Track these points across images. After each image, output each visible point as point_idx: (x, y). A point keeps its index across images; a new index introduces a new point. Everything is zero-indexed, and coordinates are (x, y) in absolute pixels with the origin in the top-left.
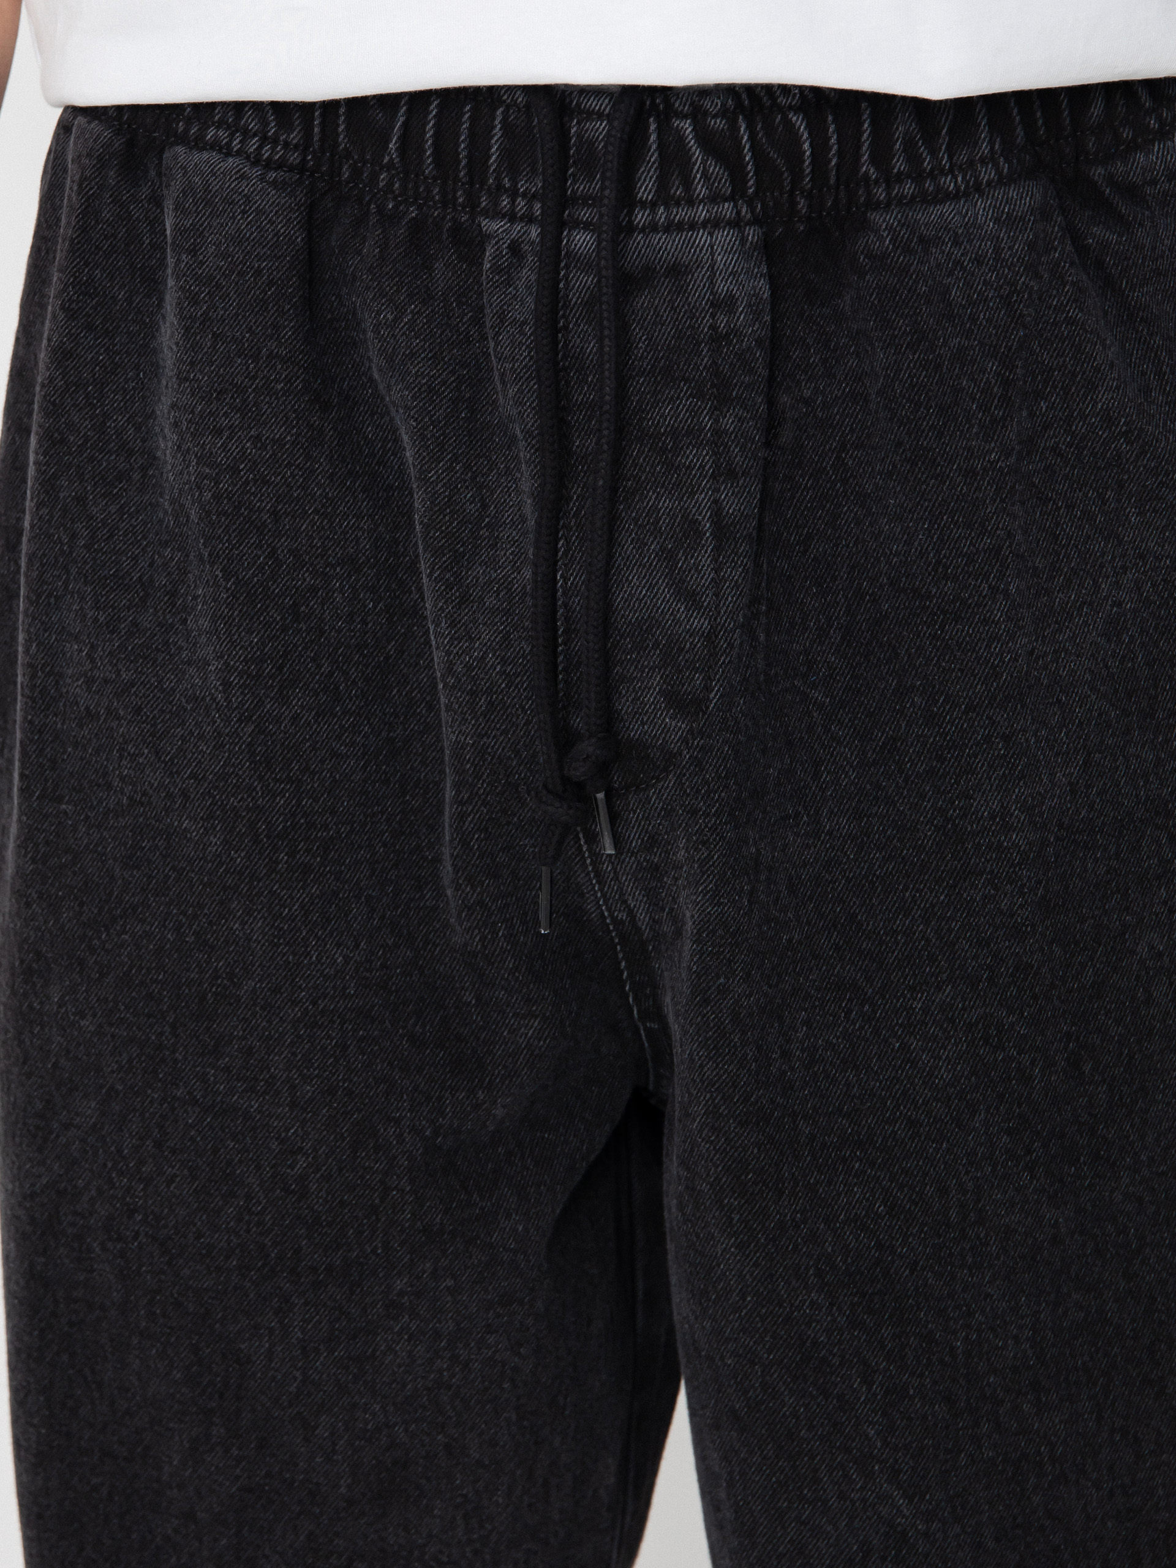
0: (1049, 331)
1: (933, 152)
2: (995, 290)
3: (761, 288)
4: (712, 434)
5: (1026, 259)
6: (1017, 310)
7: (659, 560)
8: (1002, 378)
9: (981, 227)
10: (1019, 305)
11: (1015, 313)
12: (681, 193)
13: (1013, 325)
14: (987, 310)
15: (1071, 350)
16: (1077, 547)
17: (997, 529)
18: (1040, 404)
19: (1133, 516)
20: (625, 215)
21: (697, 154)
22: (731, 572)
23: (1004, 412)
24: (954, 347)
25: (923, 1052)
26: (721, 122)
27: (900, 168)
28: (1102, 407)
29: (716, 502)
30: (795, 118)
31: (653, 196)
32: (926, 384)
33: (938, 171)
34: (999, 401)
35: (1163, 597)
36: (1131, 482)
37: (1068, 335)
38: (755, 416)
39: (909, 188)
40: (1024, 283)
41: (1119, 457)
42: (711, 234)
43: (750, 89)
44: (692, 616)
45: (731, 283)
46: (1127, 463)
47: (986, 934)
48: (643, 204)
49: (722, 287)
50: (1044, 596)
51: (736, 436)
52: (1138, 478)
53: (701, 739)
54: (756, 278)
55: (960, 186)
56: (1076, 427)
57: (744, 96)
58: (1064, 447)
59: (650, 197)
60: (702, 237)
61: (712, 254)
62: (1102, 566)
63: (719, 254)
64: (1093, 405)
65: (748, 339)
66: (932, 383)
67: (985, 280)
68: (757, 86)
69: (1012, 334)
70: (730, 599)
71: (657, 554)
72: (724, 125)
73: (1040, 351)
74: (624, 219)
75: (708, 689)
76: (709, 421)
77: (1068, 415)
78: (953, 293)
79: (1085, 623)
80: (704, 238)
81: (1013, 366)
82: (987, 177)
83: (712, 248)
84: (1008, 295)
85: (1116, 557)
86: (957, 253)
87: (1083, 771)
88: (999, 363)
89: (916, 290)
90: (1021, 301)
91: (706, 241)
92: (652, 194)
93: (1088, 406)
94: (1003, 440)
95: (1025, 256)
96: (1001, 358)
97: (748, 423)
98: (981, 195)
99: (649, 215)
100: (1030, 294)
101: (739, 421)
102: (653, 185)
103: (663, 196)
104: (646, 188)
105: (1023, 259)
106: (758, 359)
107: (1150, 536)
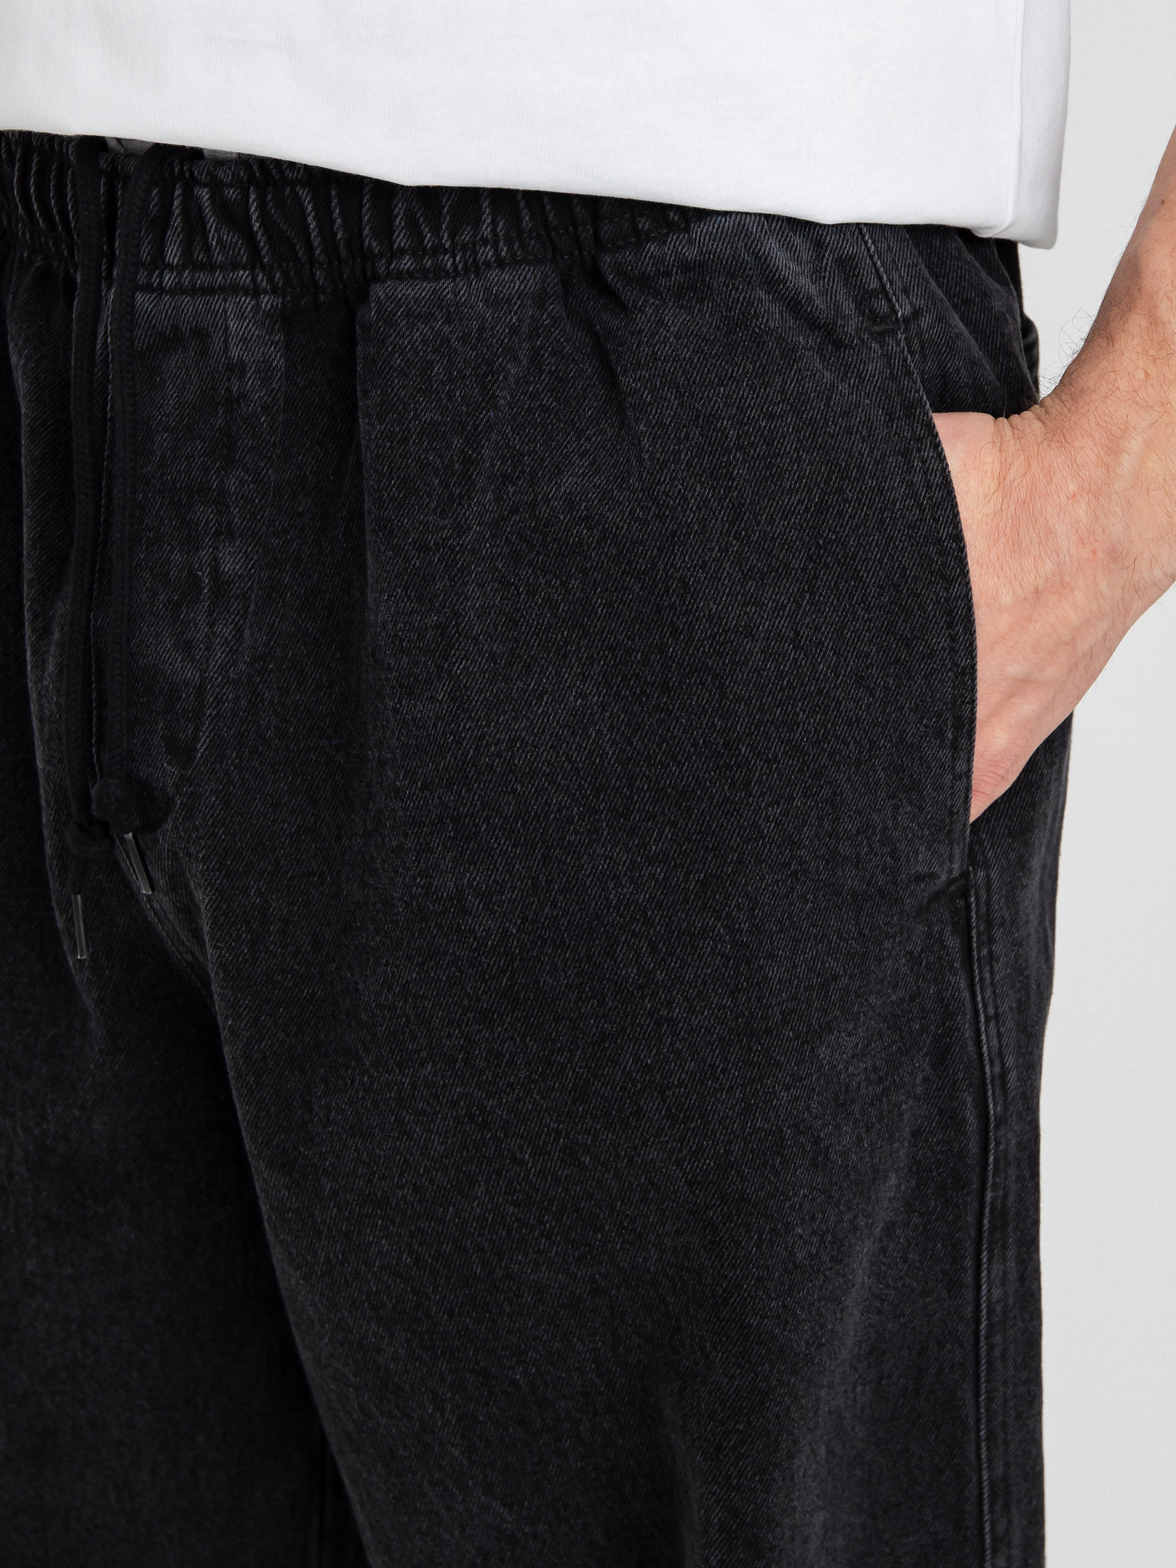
0: (523, 417)
1: (436, 230)
2: (473, 369)
3: (271, 355)
4: (218, 494)
5: (506, 341)
6: (489, 390)
7: (166, 611)
8: (465, 457)
9: (472, 307)
10: (492, 386)
11: (488, 393)
12: (203, 258)
13: (484, 404)
14: (463, 388)
15: (542, 437)
16: (538, 635)
17: (444, 607)
18: (507, 487)
19: (599, 607)
20: (157, 277)
21: (212, 222)
22: (222, 629)
23: (462, 490)
24: (425, 422)
25: (417, 1125)
26: (233, 193)
27: (400, 244)
28: (565, 491)
29: (215, 559)
30: (301, 192)
31: (179, 260)
32: (390, 456)
33: (438, 249)
34: (458, 478)
35: (635, 693)
36: (595, 570)
37: (540, 422)
38: (257, 479)
39: (407, 263)
40: (500, 364)
41: (582, 544)
42: (225, 300)
43: (263, 163)
44: (186, 667)
45: (241, 349)
46: (588, 550)
47: (456, 1015)
48: (171, 267)
49: (235, 353)
50: (501, 682)
51: (236, 498)
52: (601, 567)
53: (190, 787)
54: (266, 345)
55: (458, 265)
56: (540, 512)
57: (255, 168)
58: (529, 532)
59: (175, 261)
60: (217, 302)
61: (226, 319)
62: (565, 656)
63: (232, 320)
64: (556, 489)
65: (255, 405)
66: (396, 455)
67: (465, 359)
68: (268, 159)
69: (481, 413)
70: (219, 654)
71: (164, 605)
72: (237, 196)
73: (513, 435)
74: (155, 280)
75: (196, 738)
76: (215, 480)
77: (533, 499)
78: (436, 369)
79: (545, 713)
80: (218, 304)
81: (478, 446)
82: (483, 258)
83: (226, 315)
84: (483, 375)
85: (581, 648)
86: (447, 329)
87: (543, 866)
88: (464, 440)
89: (390, 362)
90: (495, 382)
91: (220, 306)
92: (177, 258)
93: (552, 490)
94: (457, 518)
95: (505, 338)
96: (466, 436)
97: (249, 486)
98: (478, 276)
99: (175, 277)
100: (505, 378)
101: (239, 483)
102: (177, 250)
103: (188, 261)
104: (173, 253)
105: (503, 341)
106: (263, 424)
107: (619, 628)
